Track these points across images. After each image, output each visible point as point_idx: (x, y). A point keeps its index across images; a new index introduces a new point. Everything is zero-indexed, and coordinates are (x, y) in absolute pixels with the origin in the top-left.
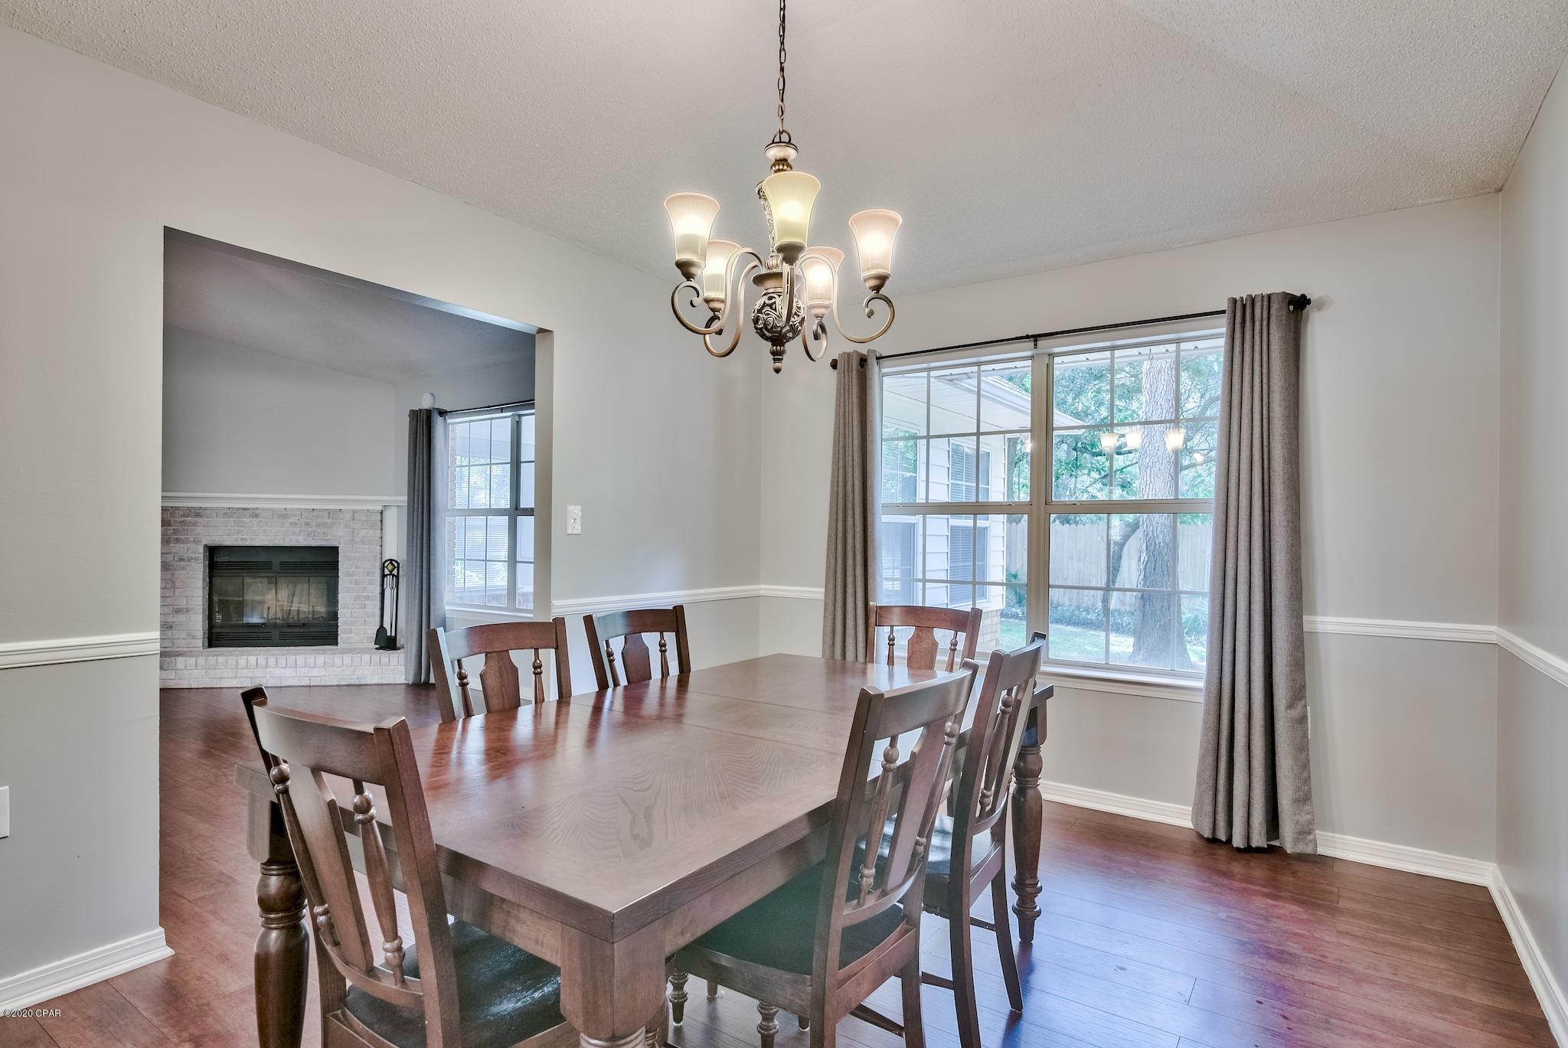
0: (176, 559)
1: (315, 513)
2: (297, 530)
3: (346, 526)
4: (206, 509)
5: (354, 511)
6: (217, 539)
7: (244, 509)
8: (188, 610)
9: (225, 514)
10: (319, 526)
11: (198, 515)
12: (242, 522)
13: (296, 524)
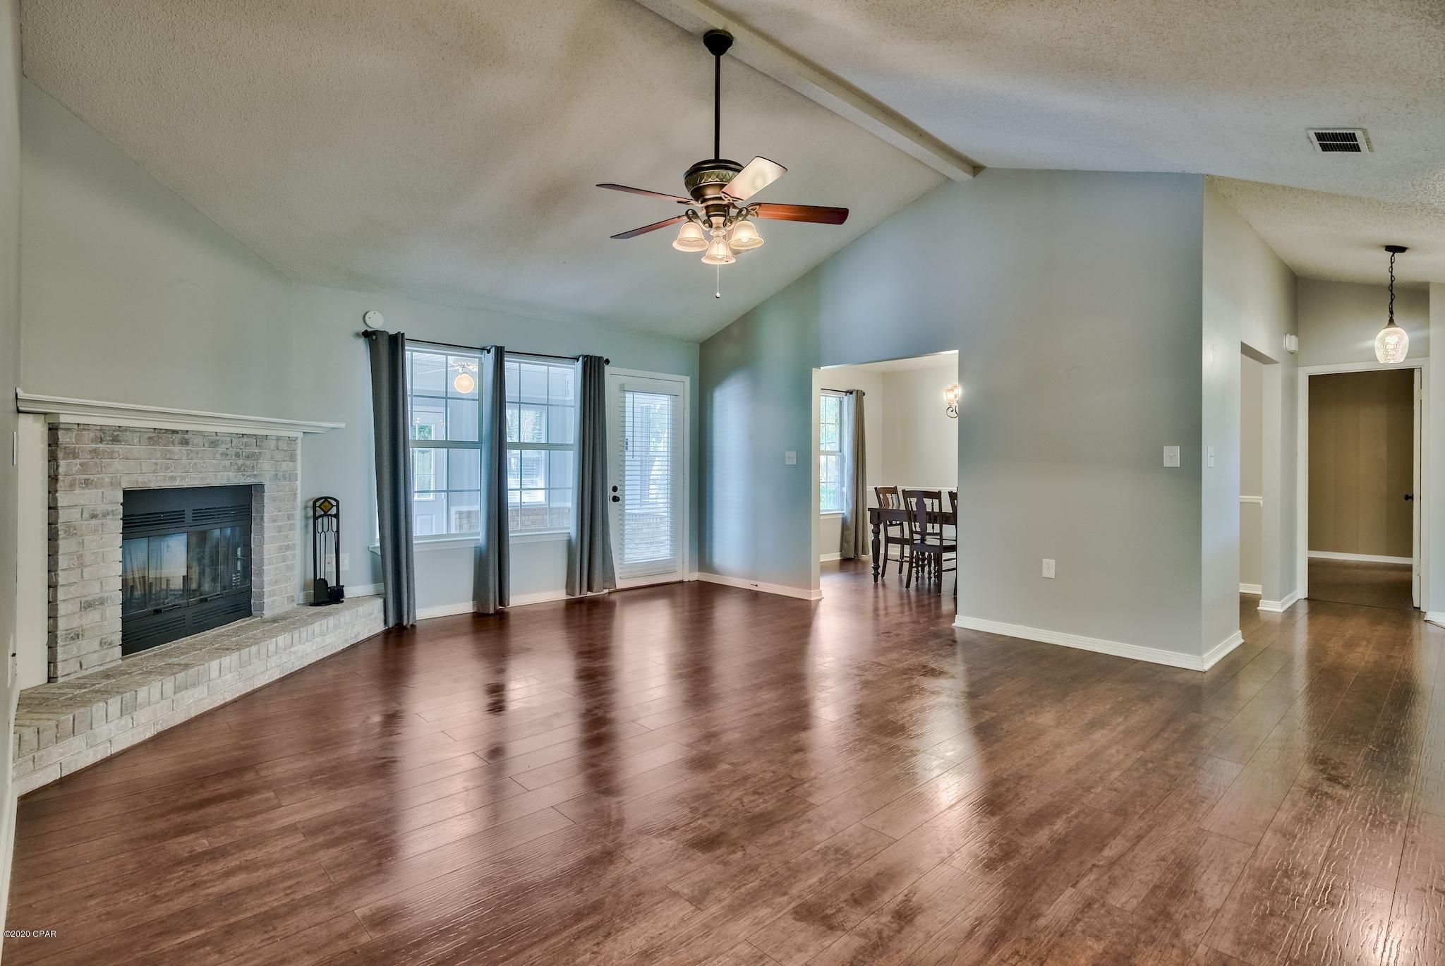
0: (86, 515)
1: (245, 440)
2: (227, 463)
3: (272, 458)
4: (126, 429)
5: (278, 438)
6: (140, 479)
7: (174, 432)
8: (102, 602)
9: (150, 438)
10: (248, 457)
11: (115, 440)
12: (168, 450)
13: (227, 455)
